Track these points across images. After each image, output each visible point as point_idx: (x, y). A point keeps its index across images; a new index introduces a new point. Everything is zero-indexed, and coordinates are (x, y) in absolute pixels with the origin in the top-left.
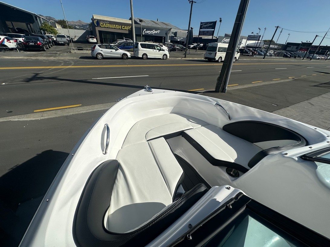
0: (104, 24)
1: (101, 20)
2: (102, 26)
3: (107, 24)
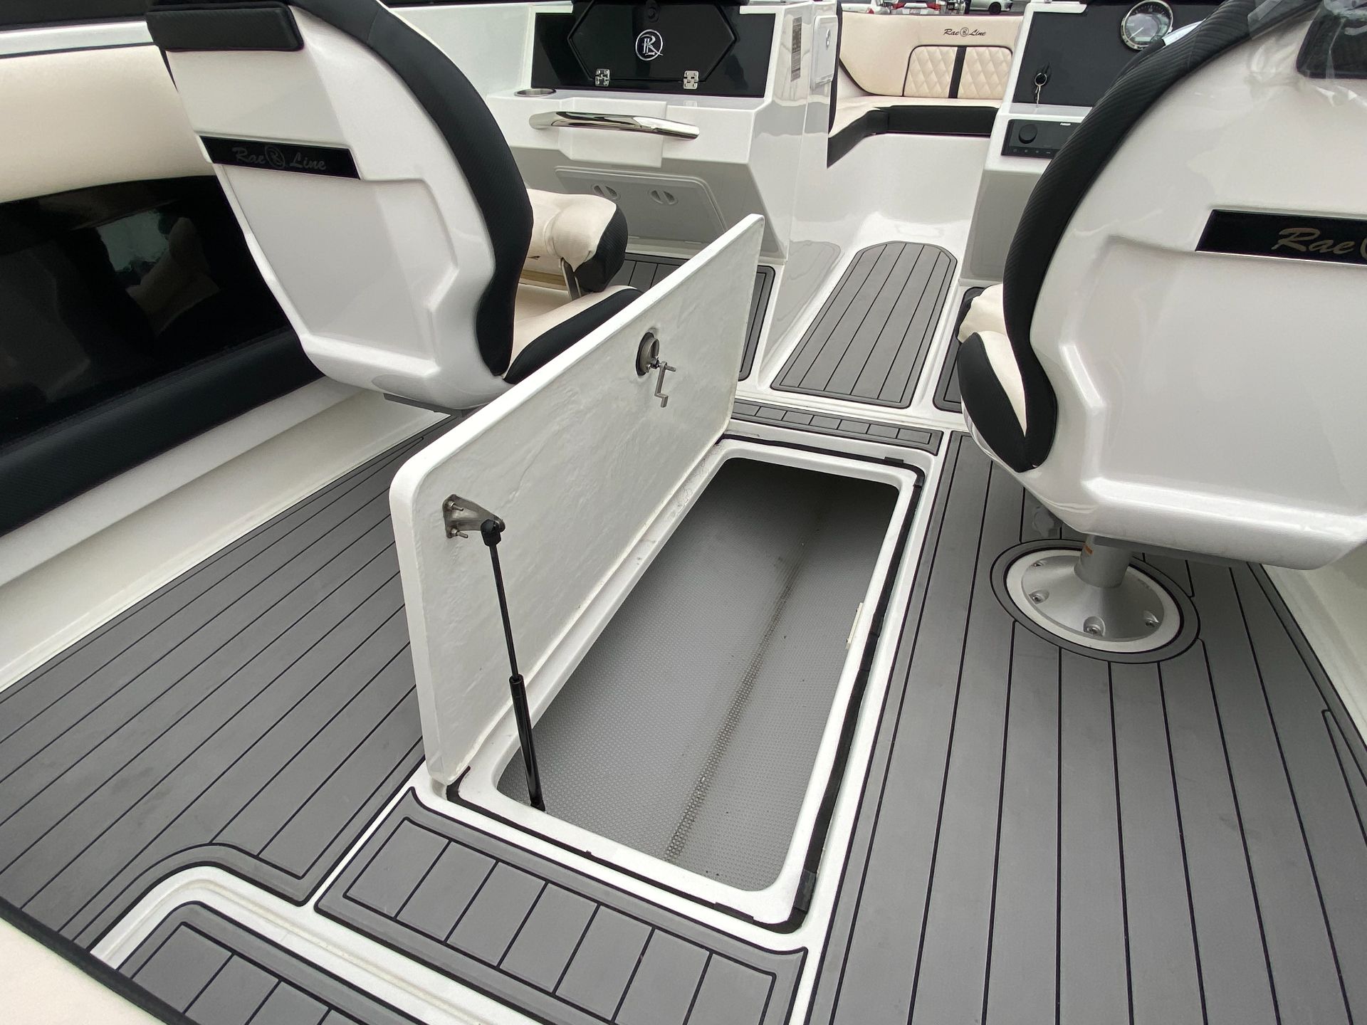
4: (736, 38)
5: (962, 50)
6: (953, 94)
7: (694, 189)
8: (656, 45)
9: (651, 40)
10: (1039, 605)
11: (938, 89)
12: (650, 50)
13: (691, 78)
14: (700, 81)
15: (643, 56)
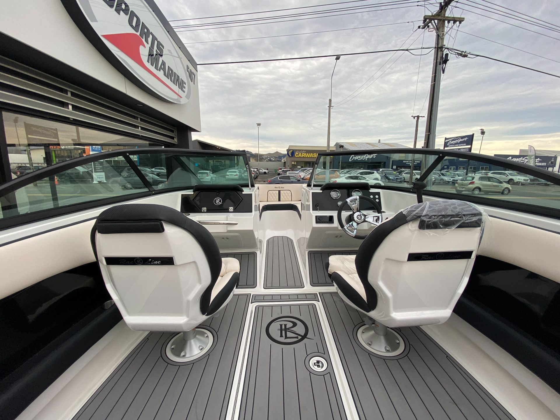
0: (300, 154)
1: (296, 150)
3: (303, 154)
4: (242, 199)
5: (279, 192)
6: (279, 200)
7: (236, 236)
8: (220, 201)
9: (218, 200)
10: (371, 346)
11: (276, 200)
12: (218, 203)
13: (231, 209)
14: (234, 209)
15: (216, 204)
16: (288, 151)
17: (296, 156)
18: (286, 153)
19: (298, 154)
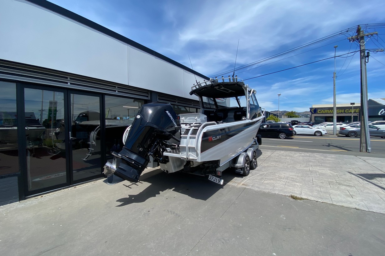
0: (323, 111)
1: (319, 108)
2: (320, 112)
3: (325, 111)
16: (311, 109)
17: (318, 112)
18: (310, 110)
19: (320, 111)
